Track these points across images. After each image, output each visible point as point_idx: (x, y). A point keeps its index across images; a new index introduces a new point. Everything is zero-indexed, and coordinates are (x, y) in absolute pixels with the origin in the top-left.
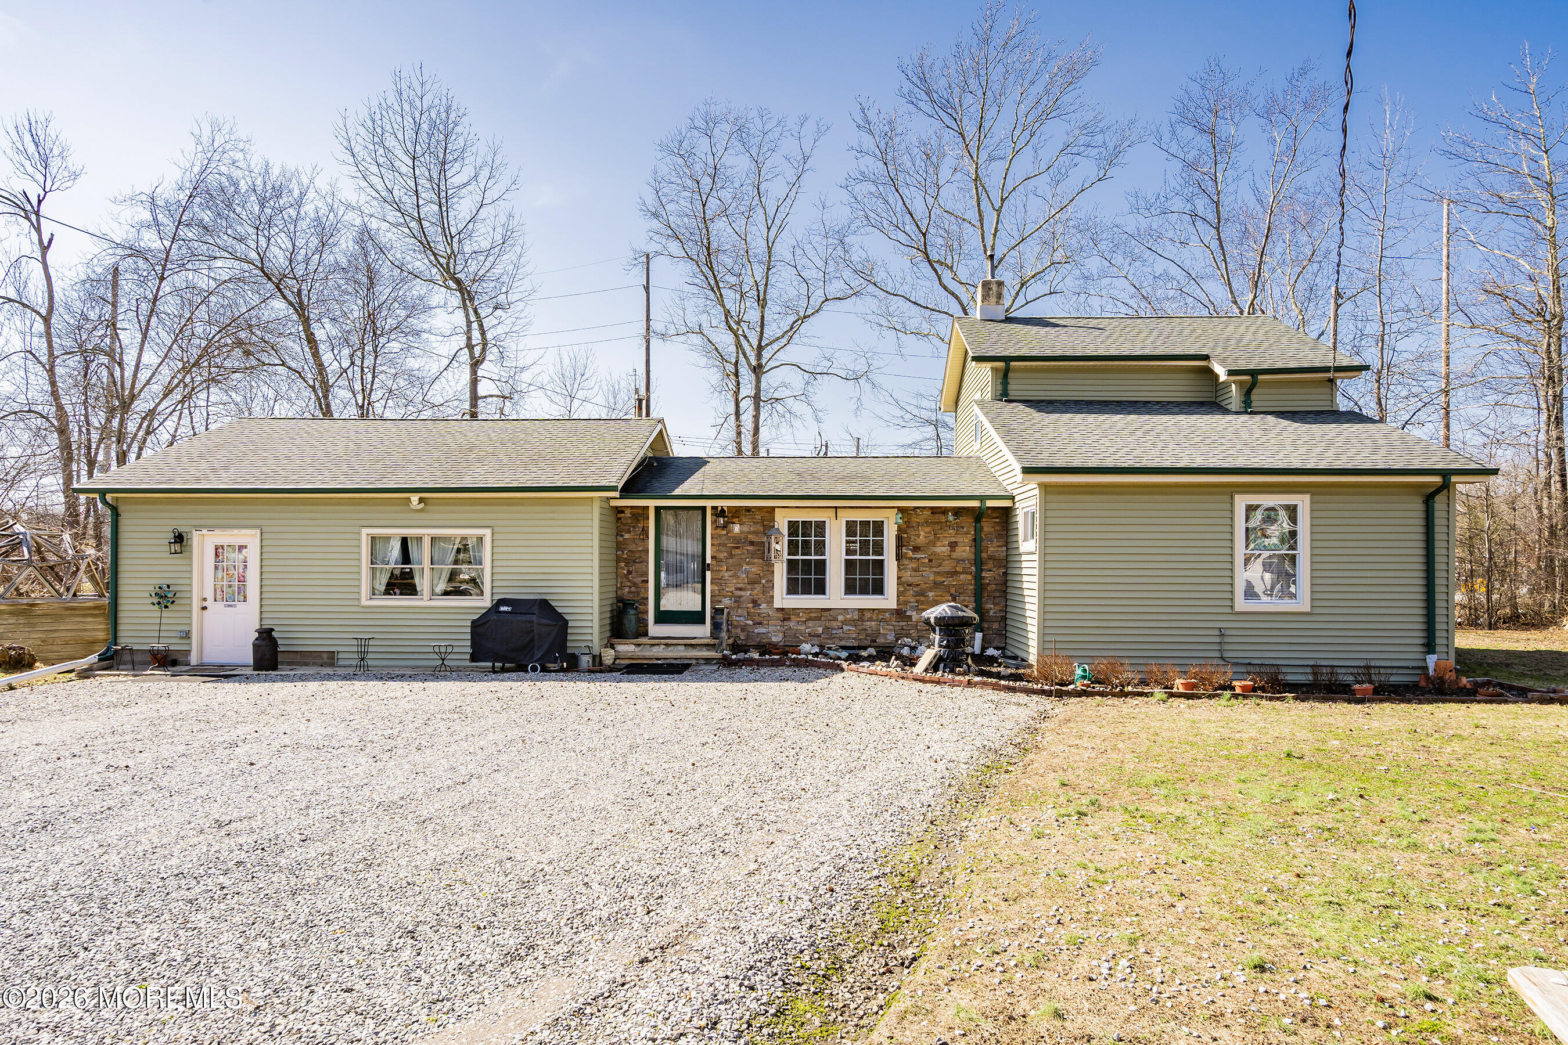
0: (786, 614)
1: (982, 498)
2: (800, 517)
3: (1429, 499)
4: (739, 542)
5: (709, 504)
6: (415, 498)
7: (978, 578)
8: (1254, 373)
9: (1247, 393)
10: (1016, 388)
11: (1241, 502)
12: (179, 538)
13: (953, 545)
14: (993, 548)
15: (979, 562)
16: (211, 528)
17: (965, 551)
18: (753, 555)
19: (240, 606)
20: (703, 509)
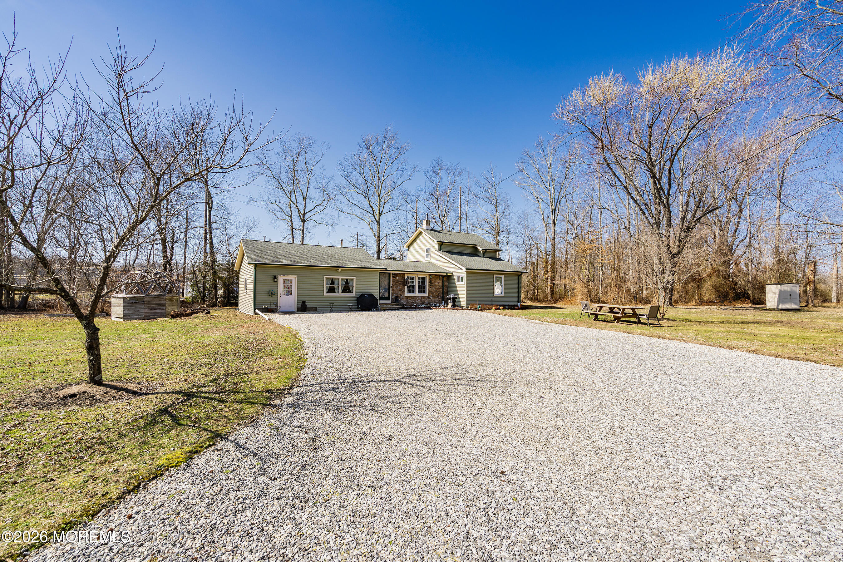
0: (407, 298)
1: (447, 273)
2: (410, 276)
3: (519, 277)
4: (398, 281)
5: (391, 272)
6: (340, 269)
7: (443, 290)
8: (486, 250)
9: (484, 254)
10: (443, 247)
11: (495, 276)
12: (275, 277)
13: (438, 283)
14: (446, 284)
15: (443, 286)
16: (284, 275)
17: (441, 284)
18: (400, 284)
19: (290, 296)
20: (390, 273)
